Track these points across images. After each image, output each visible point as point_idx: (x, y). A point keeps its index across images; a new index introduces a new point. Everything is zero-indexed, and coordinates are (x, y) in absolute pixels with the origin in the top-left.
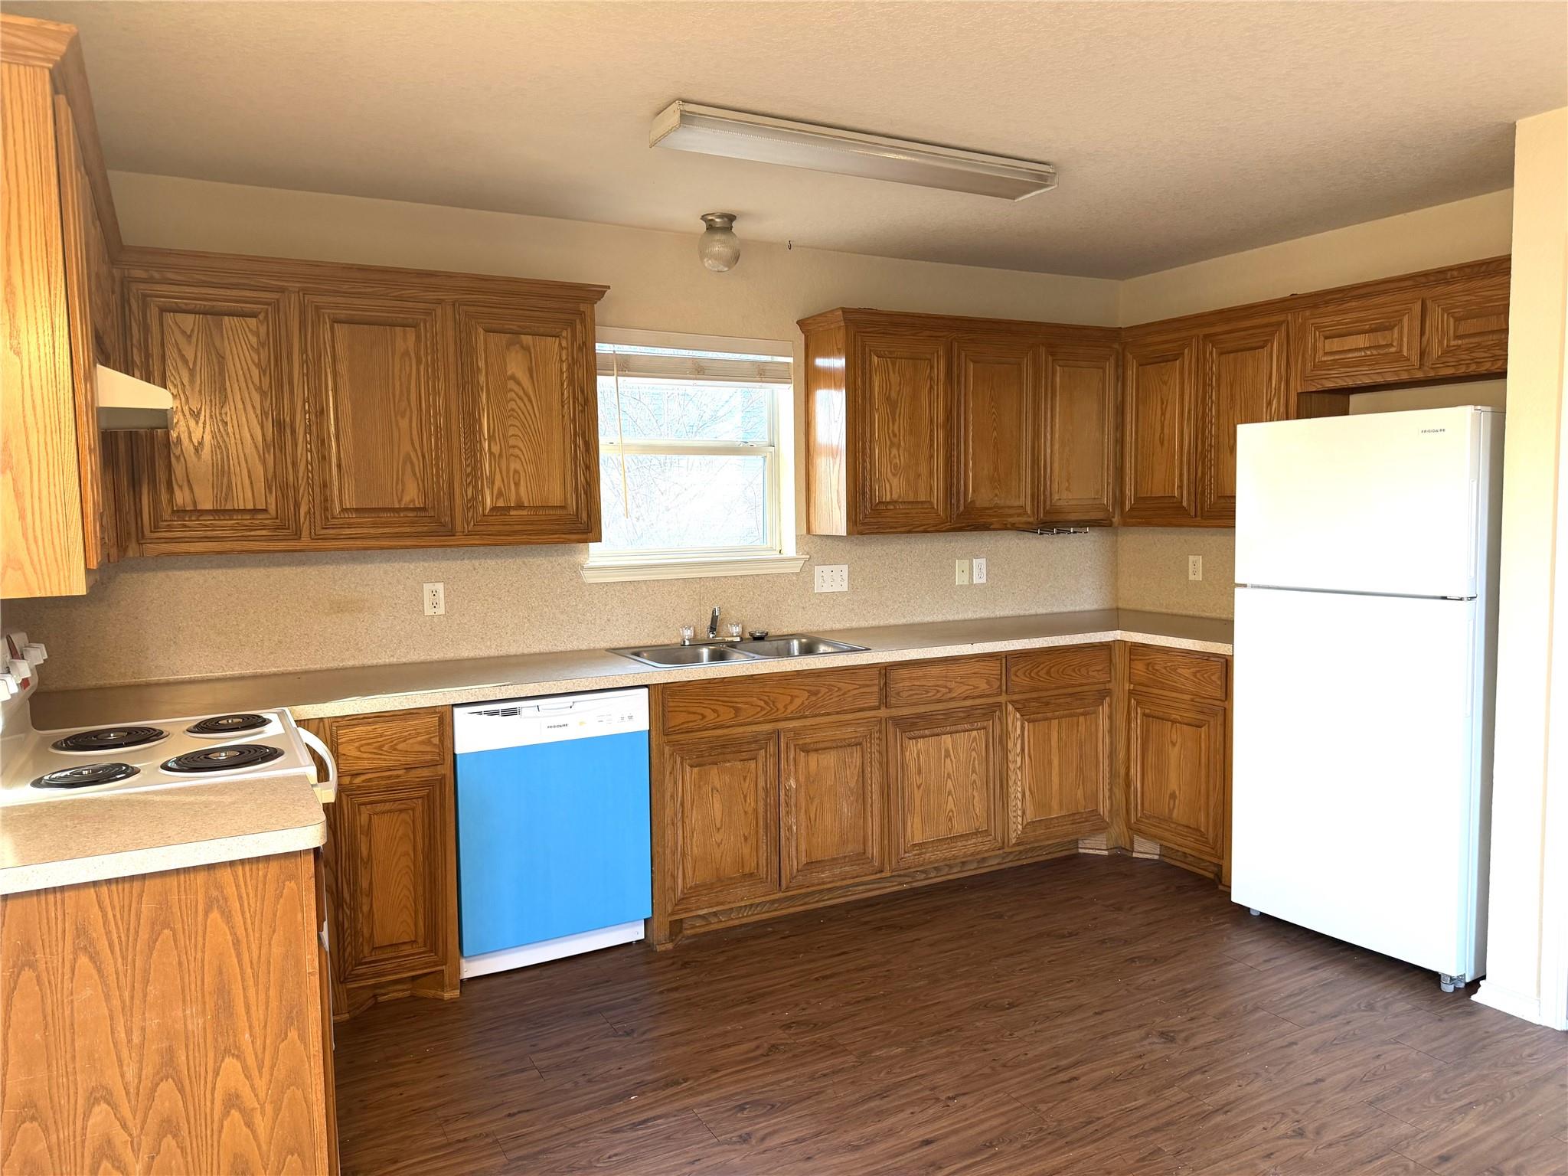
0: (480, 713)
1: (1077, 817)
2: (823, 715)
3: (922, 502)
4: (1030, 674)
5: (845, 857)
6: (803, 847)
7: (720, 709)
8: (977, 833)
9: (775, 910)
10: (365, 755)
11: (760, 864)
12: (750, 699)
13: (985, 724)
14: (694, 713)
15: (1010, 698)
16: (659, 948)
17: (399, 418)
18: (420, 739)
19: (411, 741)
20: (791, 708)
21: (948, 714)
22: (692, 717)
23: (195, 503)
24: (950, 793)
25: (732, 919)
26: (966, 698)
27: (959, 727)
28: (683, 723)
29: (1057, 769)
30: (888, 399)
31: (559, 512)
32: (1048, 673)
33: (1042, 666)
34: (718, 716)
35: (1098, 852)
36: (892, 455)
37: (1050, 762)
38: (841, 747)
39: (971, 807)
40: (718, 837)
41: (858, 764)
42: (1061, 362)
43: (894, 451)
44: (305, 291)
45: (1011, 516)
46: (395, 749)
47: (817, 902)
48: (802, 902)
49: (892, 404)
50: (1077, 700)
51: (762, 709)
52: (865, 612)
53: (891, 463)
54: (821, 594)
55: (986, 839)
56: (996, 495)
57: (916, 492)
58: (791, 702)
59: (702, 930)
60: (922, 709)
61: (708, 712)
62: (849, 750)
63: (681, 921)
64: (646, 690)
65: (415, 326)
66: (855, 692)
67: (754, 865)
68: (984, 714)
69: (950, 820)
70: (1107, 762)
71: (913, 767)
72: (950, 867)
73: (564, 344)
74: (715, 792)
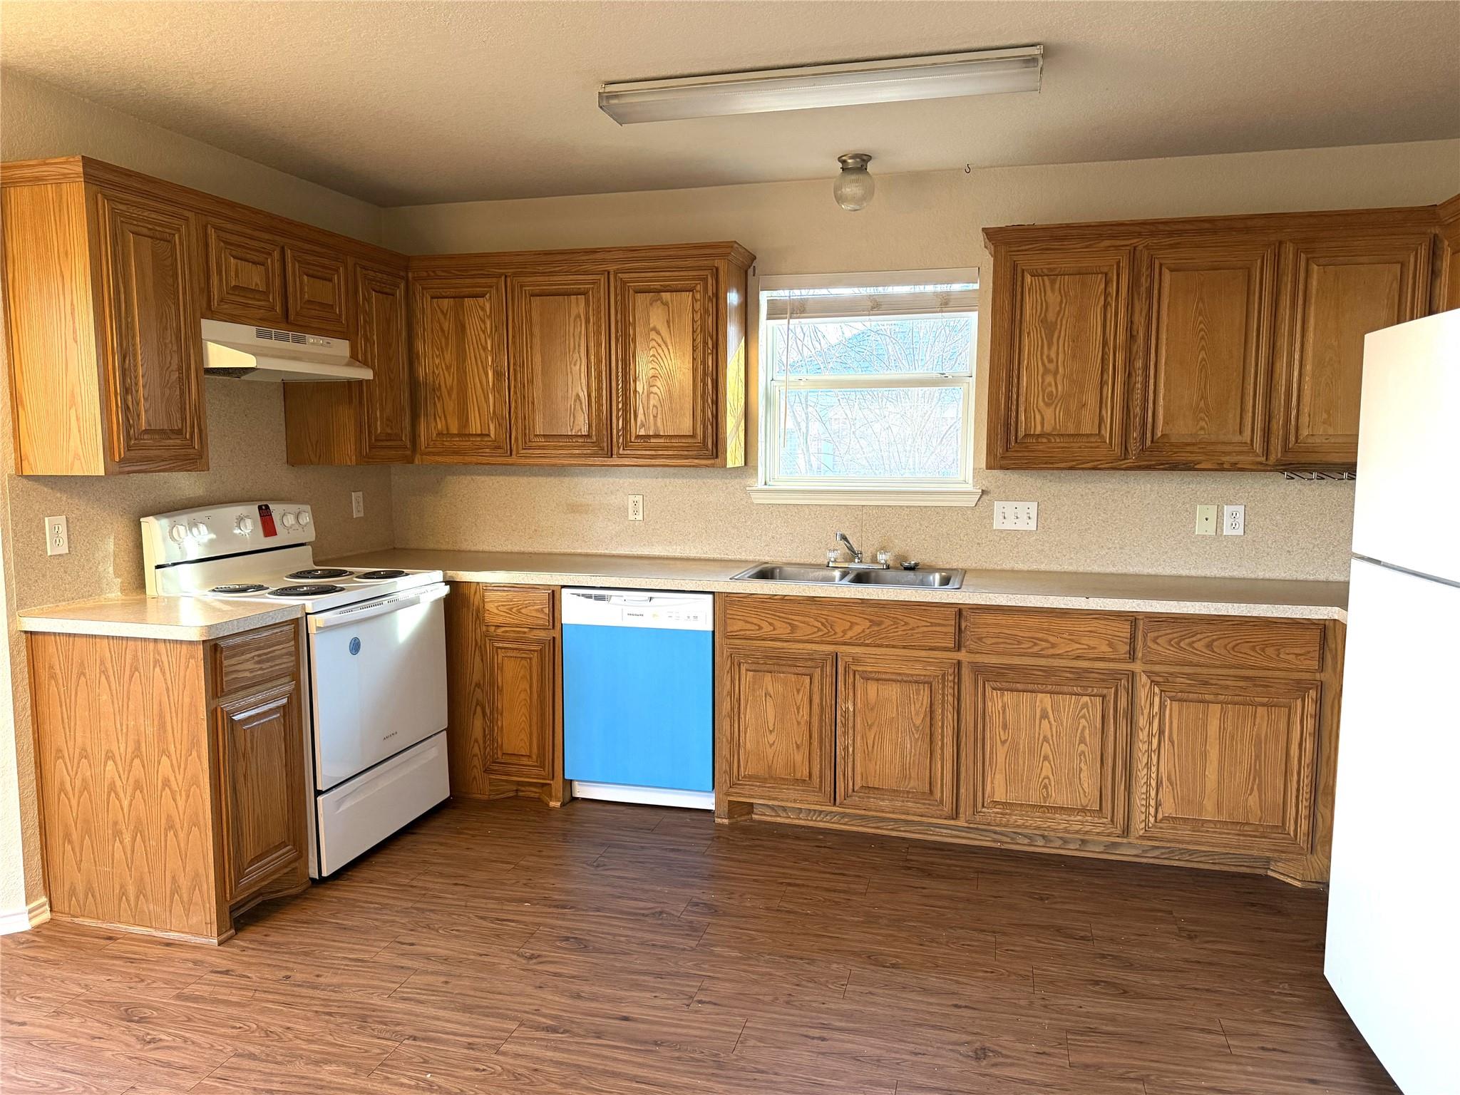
0: (579, 595)
1: (1246, 828)
2: (887, 646)
3: (1088, 435)
4: (1178, 643)
5: (908, 792)
6: (858, 769)
7: (777, 624)
8: (1083, 810)
9: (845, 824)
10: (502, 613)
11: (814, 773)
12: (807, 619)
13: (1105, 691)
14: (752, 623)
15: (1149, 667)
16: (718, 820)
17: (572, 366)
18: (536, 607)
19: (531, 608)
20: (850, 634)
21: (1049, 672)
22: (749, 626)
23: (447, 429)
24: (1046, 758)
25: (801, 819)
26: (1078, 658)
27: (1065, 689)
28: (741, 630)
29: (1216, 763)
30: (1044, 321)
31: (690, 440)
32: (1209, 646)
33: (1199, 636)
34: (774, 629)
35: (1289, 880)
36: (1046, 383)
37: (1204, 755)
38: (905, 682)
39: (1077, 780)
40: (772, 738)
41: (925, 703)
42: (1322, 261)
43: (1049, 379)
44: (515, 275)
45: (1229, 453)
46: (520, 612)
47: (892, 830)
48: (874, 825)
49: (1050, 329)
50: (1255, 685)
51: (819, 630)
52: (1058, 555)
53: (1043, 391)
54: (1001, 531)
55: (1096, 820)
56: (1202, 428)
57: (1078, 424)
58: (851, 628)
59: (769, 819)
60: (1016, 661)
61: (764, 624)
62: (915, 686)
63: (752, 805)
64: (710, 596)
65: (585, 293)
66: (926, 629)
67: (806, 772)
68: (1103, 680)
69: (1045, 787)
70: (1305, 772)
71: (997, 721)
72: (1065, 841)
73: (698, 296)
74: (768, 697)
